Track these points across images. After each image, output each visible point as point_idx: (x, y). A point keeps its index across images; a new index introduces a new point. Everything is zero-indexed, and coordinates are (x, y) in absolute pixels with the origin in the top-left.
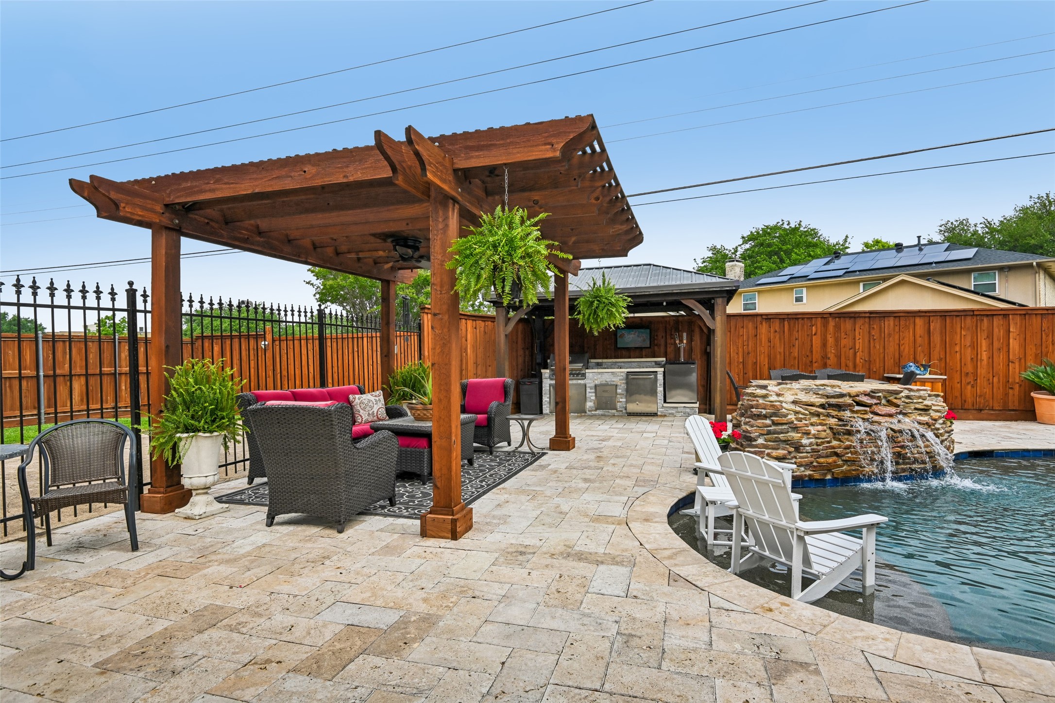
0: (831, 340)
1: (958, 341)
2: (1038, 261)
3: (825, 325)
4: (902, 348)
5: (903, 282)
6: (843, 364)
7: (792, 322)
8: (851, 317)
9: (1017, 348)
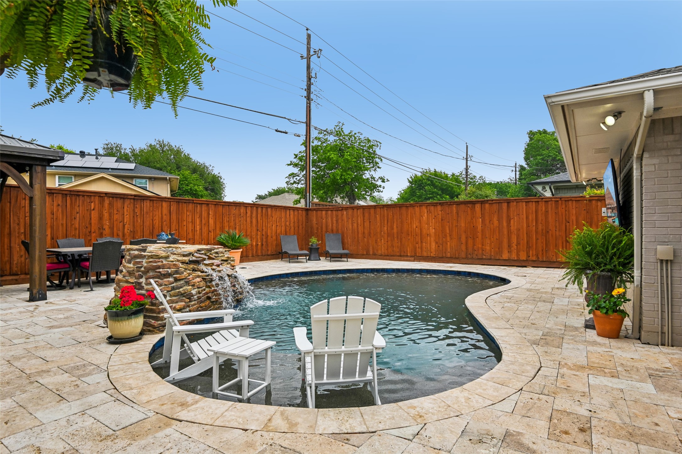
0: (106, 215)
1: (185, 219)
2: (170, 177)
3: (102, 203)
4: (154, 222)
5: (103, 178)
6: (115, 234)
7: (74, 198)
8: (121, 198)
9: (212, 223)
